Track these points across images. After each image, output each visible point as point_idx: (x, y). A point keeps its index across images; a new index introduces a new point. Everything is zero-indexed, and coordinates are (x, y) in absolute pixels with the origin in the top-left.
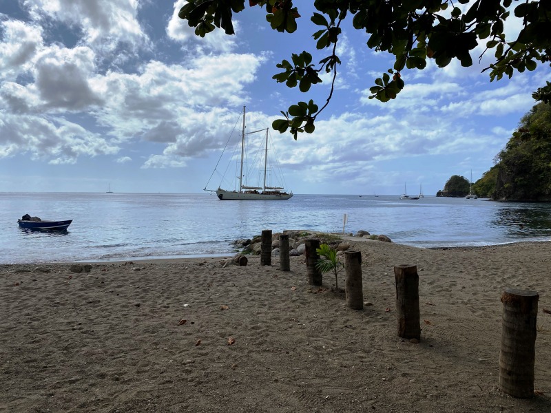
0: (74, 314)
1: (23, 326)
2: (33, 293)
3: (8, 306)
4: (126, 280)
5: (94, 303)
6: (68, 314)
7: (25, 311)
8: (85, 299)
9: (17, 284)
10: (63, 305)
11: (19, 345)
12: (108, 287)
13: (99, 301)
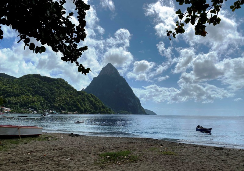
0: (216, 163)
1: (198, 163)
2: (201, 153)
3: (193, 156)
4: (239, 155)
5: (225, 161)
6: (214, 163)
7: (199, 159)
8: (220, 159)
9: (195, 150)
10: (212, 159)
11: (198, 168)
12: (230, 156)
13: (226, 161)
